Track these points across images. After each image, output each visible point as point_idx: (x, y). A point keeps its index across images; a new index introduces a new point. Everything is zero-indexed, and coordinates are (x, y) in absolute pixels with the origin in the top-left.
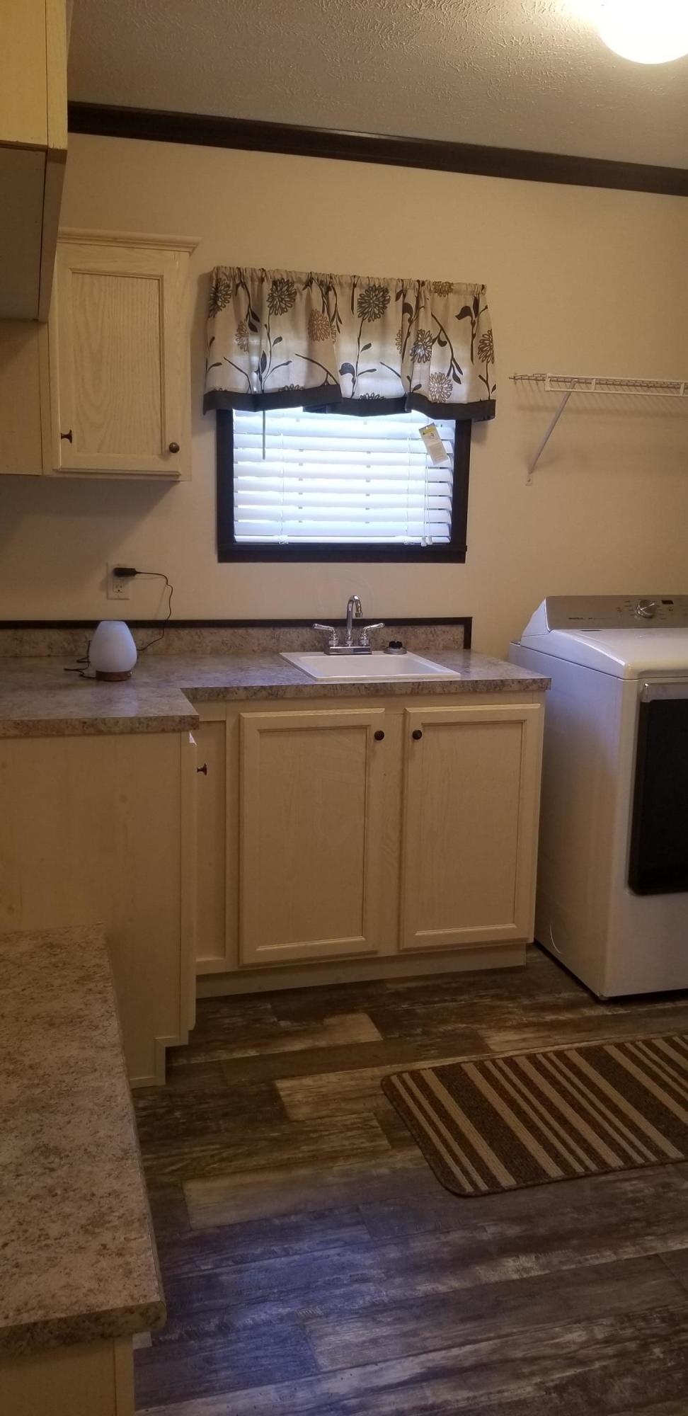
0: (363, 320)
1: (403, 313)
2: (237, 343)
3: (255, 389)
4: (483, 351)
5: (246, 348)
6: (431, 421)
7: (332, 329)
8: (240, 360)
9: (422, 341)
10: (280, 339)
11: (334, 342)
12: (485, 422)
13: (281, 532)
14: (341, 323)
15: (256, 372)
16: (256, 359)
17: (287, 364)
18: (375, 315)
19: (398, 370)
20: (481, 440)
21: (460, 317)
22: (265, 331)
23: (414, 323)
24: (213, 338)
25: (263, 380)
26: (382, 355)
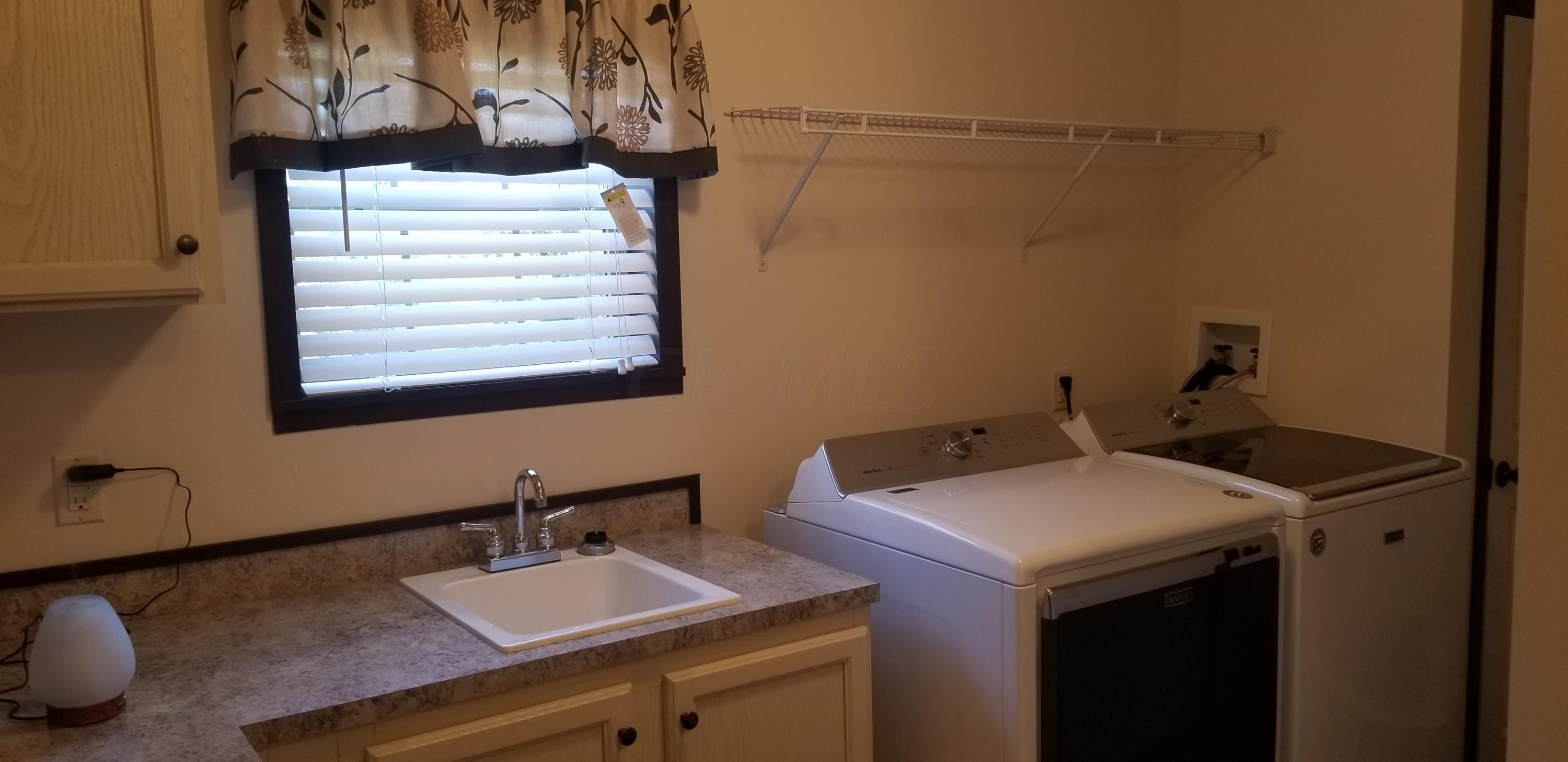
0: (503, 20)
1: (567, 11)
2: (286, 54)
3: (323, 133)
4: (692, 74)
5: (304, 64)
6: (619, 179)
7: (455, 34)
8: (296, 84)
9: (601, 55)
10: (364, 49)
11: (461, 55)
12: (698, 180)
13: (386, 370)
14: (468, 24)
15: (325, 104)
16: (322, 84)
17: (384, 88)
18: (522, 13)
19: (564, 99)
20: (693, 207)
21: (652, 20)
22: (338, 35)
23: (585, 26)
24: (243, 46)
25: (340, 118)
26: (538, 78)
